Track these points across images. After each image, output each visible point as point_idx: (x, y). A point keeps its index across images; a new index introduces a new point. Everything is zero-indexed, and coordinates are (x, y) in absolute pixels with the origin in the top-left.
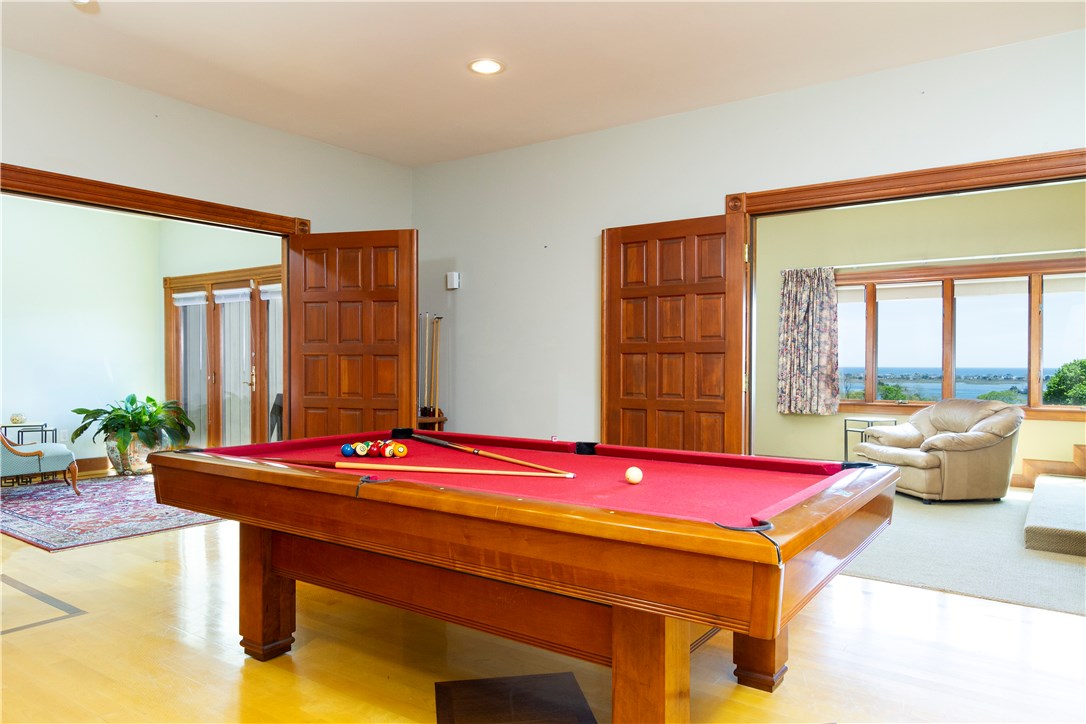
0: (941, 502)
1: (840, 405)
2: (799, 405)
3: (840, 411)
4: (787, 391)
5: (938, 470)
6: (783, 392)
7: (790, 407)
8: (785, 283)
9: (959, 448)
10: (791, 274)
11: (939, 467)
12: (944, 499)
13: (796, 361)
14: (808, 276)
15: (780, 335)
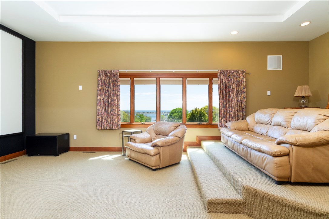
0: (160, 169)
1: (121, 124)
2: (106, 126)
3: (121, 127)
4: (100, 120)
5: (158, 155)
6: (99, 121)
7: (101, 127)
8: (100, 75)
9: (166, 144)
10: (102, 71)
11: (159, 154)
12: (160, 168)
13: (104, 108)
14: (108, 73)
15: (97, 97)
